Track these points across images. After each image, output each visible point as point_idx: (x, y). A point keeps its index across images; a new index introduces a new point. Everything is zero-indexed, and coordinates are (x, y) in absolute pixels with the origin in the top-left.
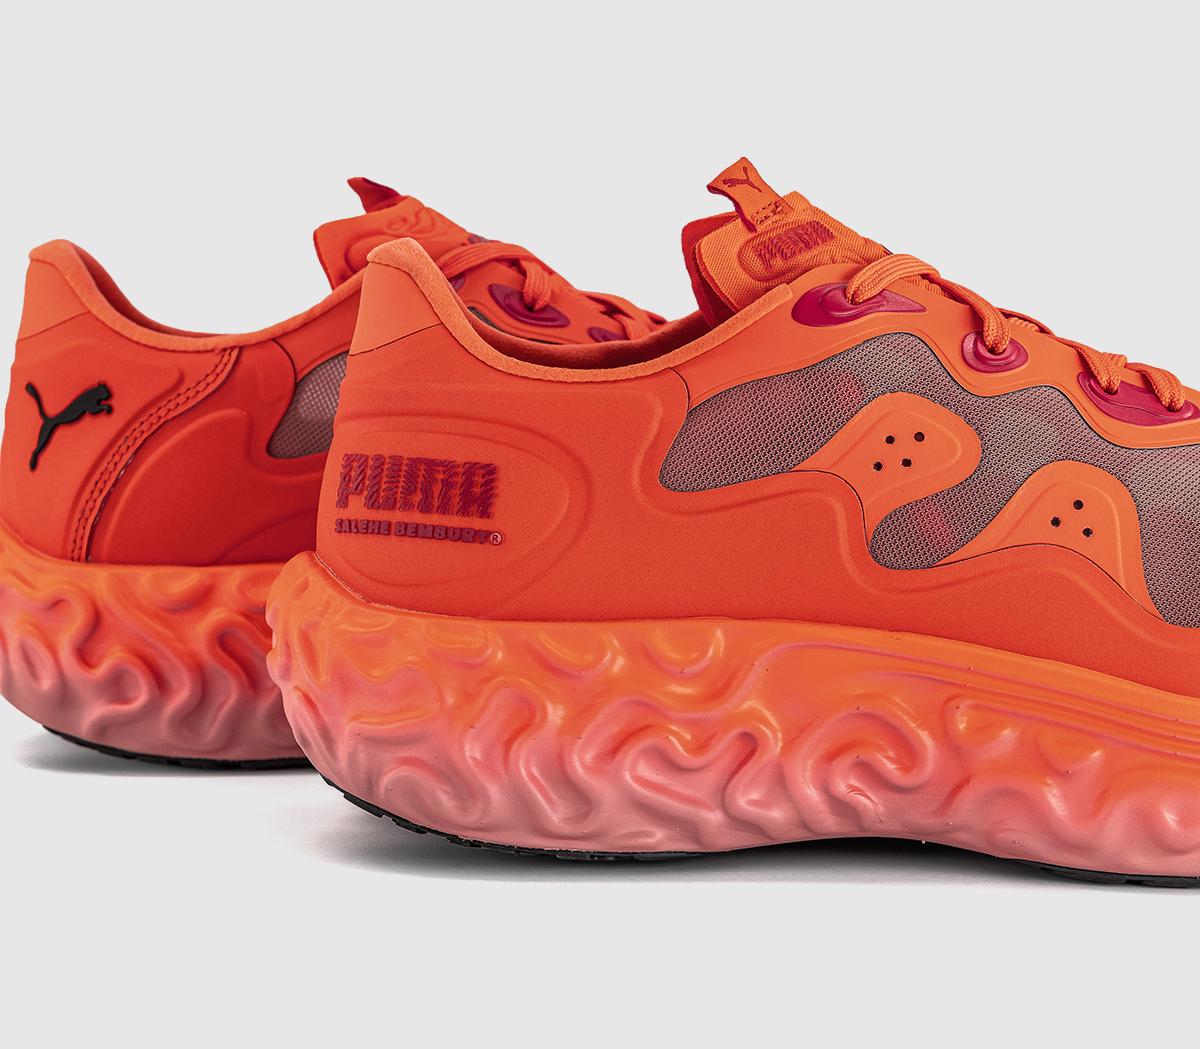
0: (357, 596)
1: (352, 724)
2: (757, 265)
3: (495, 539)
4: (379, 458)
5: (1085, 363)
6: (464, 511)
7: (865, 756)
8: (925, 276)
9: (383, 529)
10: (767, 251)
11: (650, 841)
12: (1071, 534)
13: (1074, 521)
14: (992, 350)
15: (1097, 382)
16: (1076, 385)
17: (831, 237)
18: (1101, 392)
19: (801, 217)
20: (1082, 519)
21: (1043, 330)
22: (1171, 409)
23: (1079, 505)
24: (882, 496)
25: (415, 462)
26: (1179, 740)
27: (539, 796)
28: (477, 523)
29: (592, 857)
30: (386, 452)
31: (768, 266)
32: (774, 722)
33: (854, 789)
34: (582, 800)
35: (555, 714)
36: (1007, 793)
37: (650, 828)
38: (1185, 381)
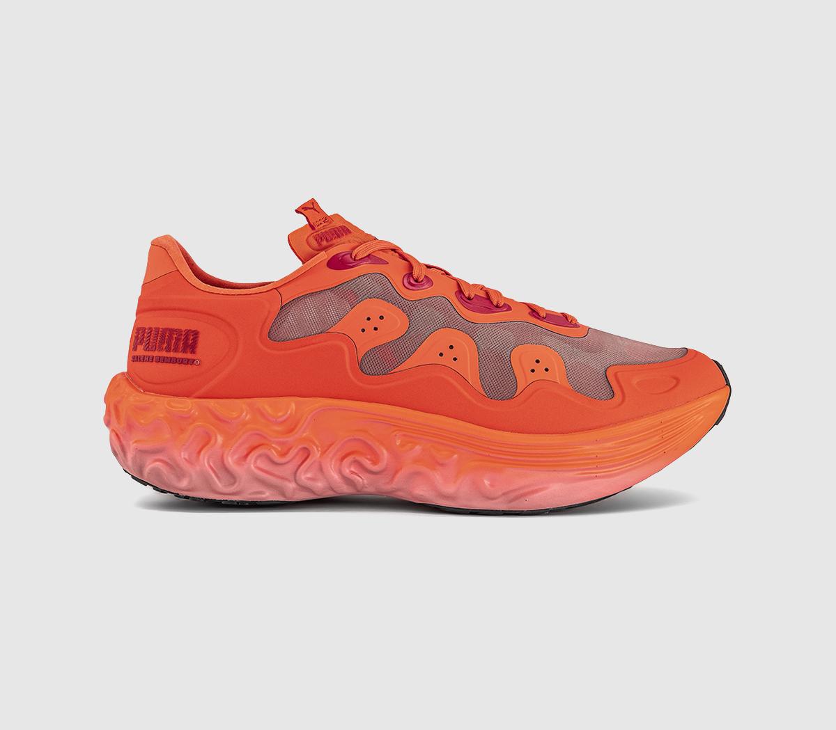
0: (140, 389)
1: (134, 445)
2: (314, 244)
3: (197, 362)
4: (150, 328)
5: (459, 287)
6: (184, 351)
7: (358, 458)
8: (394, 250)
9: (151, 359)
10: (319, 239)
11: (264, 496)
12: (447, 360)
13: (449, 354)
14: (416, 281)
15: (464, 295)
16: (454, 295)
17: (350, 232)
18: (466, 300)
19: (338, 224)
20: (453, 353)
21: (447, 274)
22: (497, 306)
23: (451, 347)
24: (365, 343)
25: (165, 330)
26: (490, 449)
27: (213, 475)
28: (189, 356)
29: (238, 503)
30: (153, 326)
31: (320, 244)
32: (317, 443)
33: (353, 472)
34: (233, 478)
35: (220, 439)
36: (417, 474)
37: (264, 490)
38: (504, 295)
